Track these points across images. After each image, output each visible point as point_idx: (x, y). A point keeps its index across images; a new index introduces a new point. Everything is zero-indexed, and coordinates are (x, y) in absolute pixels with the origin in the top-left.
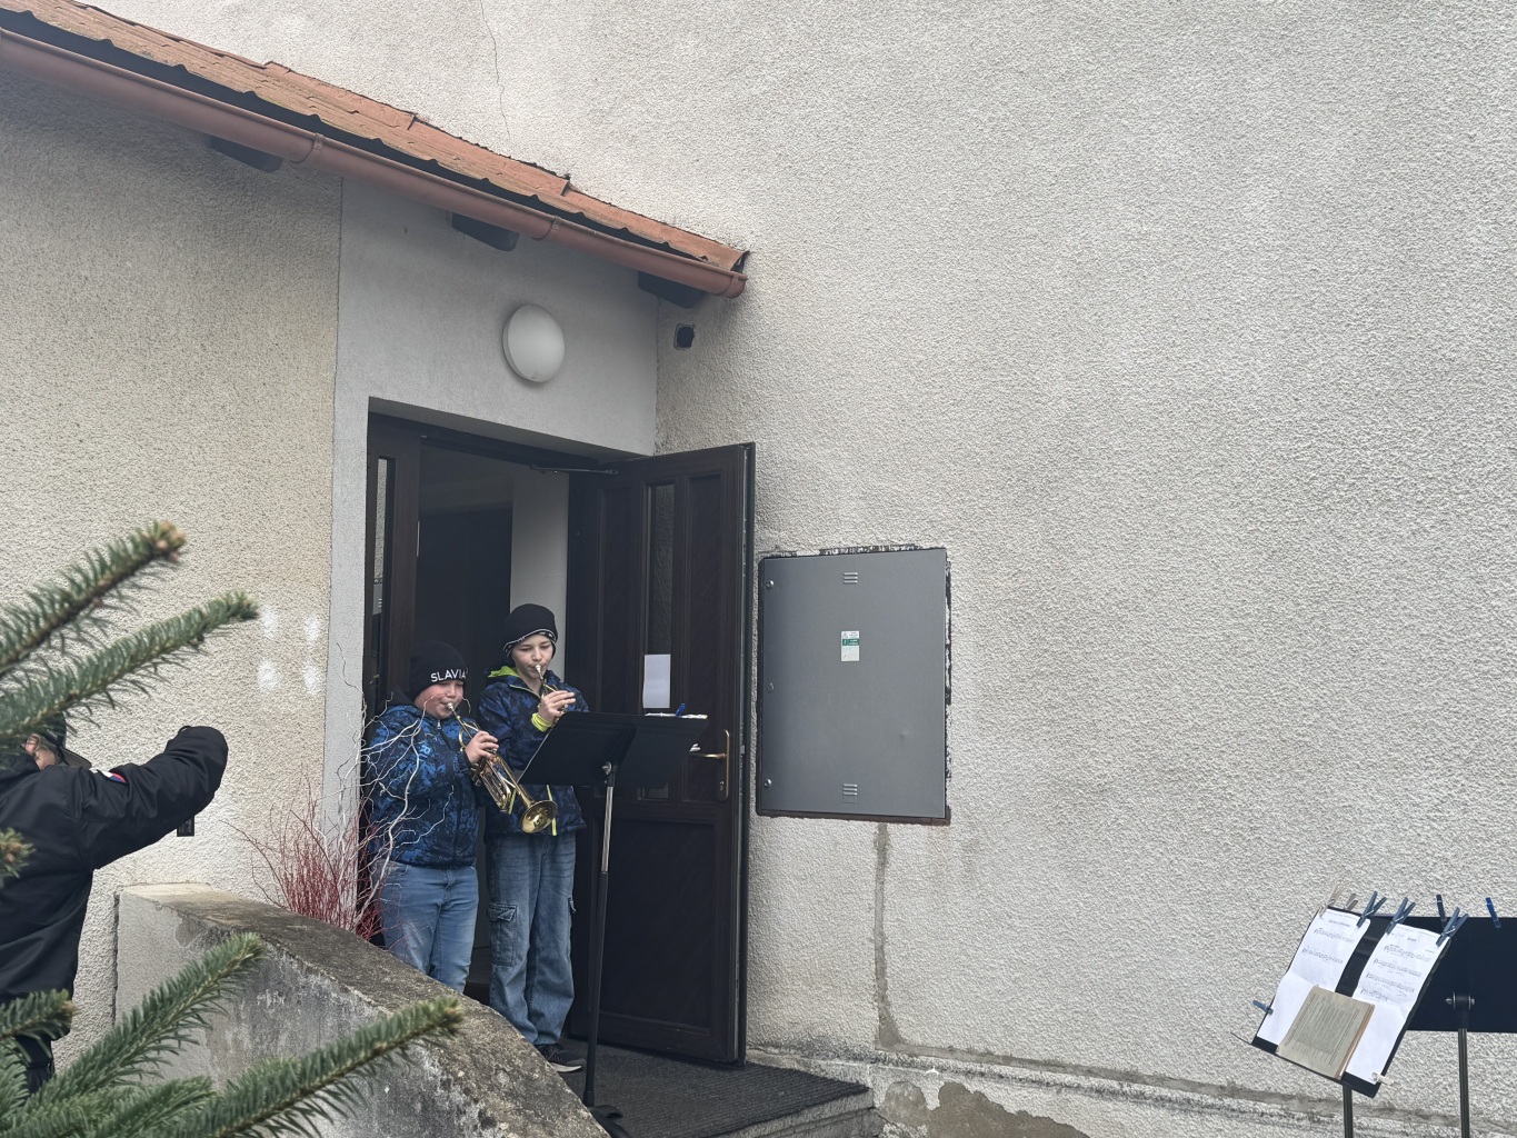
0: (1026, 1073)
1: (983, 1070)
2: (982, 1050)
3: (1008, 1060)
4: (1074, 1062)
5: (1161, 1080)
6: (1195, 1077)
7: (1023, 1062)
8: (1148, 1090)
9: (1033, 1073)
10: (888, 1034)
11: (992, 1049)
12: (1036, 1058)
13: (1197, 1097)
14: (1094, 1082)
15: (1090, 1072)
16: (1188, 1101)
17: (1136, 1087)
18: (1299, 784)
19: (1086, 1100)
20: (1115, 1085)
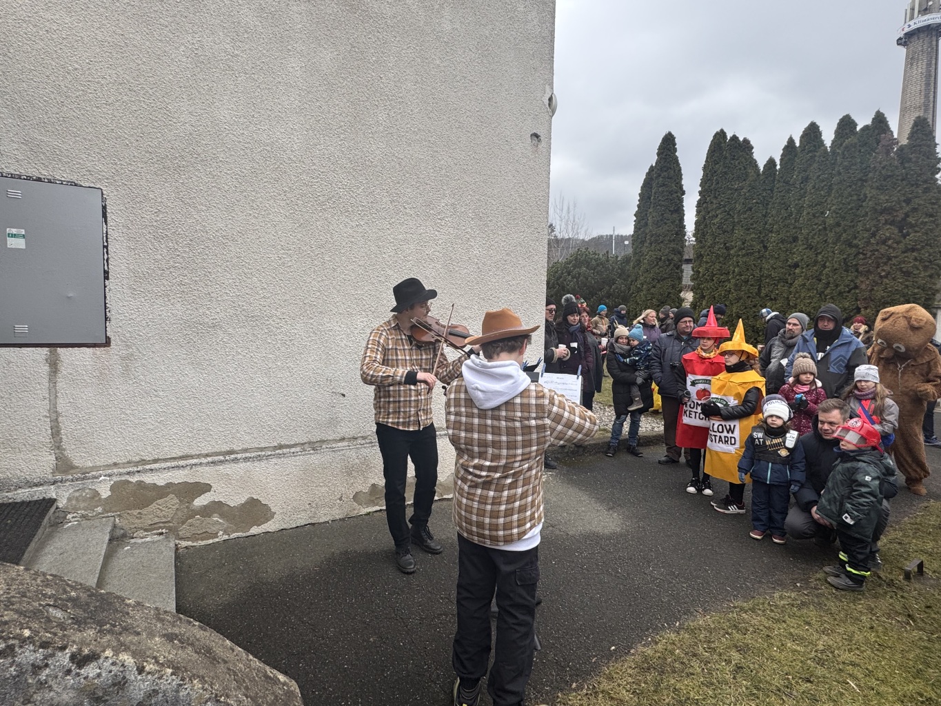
0: (168, 464)
1: (139, 469)
2: (138, 460)
3: (156, 461)
4: (198, 453)
5: (246, 450)
6: (263, 445)
7: (166, 460)
8: (239, 456)
9: (173, 463)
10: (64, 466)
11: (144, 458)
12: (175, 456)
13: (263, 453)
14: (210, 459)
15: (207, 455)
16: (259, 456)
17: (233, 456)
18: (311, 321)
19: (207, 468)
20: (222, 458)
